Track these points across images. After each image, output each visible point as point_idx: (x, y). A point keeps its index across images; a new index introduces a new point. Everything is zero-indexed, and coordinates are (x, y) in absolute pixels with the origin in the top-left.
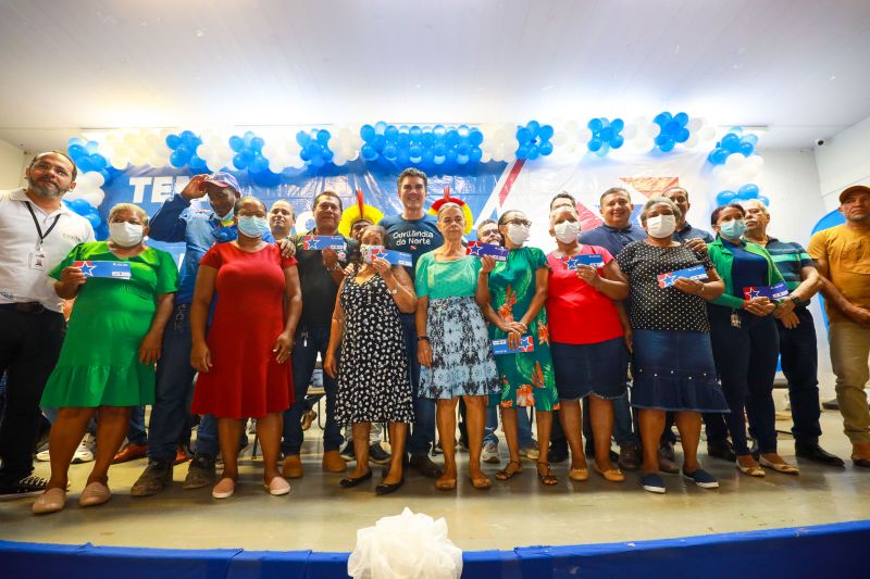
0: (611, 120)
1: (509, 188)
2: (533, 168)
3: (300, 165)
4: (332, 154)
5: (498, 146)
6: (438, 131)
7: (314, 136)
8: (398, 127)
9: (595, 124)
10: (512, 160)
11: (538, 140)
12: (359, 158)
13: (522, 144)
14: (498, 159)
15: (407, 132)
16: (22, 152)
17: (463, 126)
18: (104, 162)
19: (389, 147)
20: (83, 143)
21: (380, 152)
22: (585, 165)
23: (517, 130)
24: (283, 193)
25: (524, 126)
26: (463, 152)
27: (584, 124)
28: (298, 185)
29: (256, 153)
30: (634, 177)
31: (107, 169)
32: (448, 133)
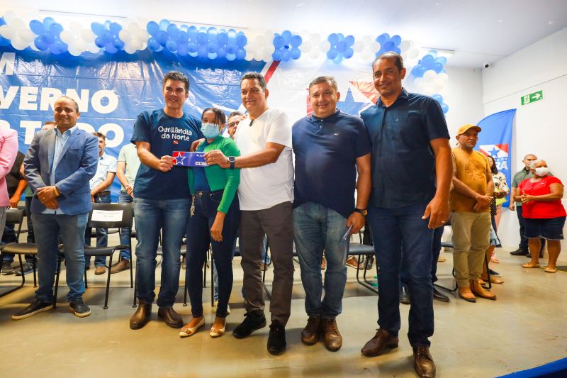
0: (346, 35)
2: (285, 68)
4: (123, 44)
5: (258, 50)
6: (211, 32)
7: (107, 27)
8: (178, 26)
9: (333, 38)
10: (269, 61)
11: (290, 47)
12: (147, 49)
13: (277, 48)
14: (258, 59)
15: (185, 30)
17: (231, 30)
19: (171, 43)
21: (164, 45)
23: (274, 37)
24: (79, 73)
25: (280, 33)
26: (230, 51)
27: (325, 38)
28: (94, 67)
29: (56, 37)
32: (219, 35)
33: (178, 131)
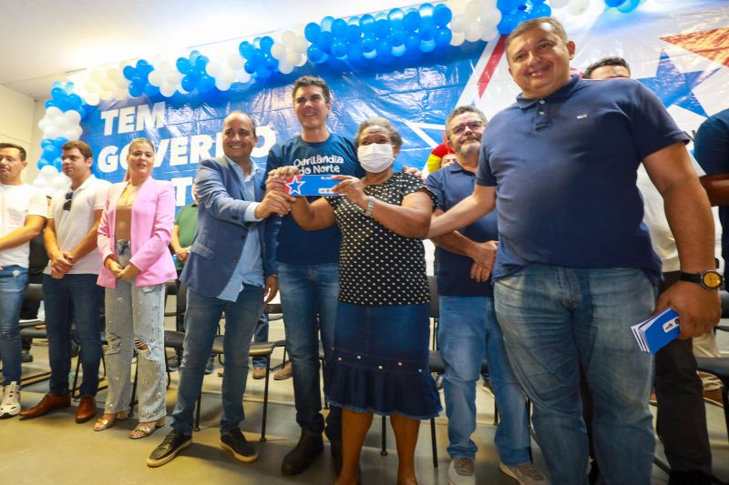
1: (491, 74)
3: (245, 78)
4: (276, 62)
6: (393, 17)
7: (258, 45)
8: (346, 20)
10: (492, 37)
11: (529, 7)
12: (307, 63)
13: (505, 13)
14: (473, 38)
15: (357, 23)
16: (33, 100)
17: (425, 5)
18: (78, 100)
19: (337, 44)
20: (63, 85)
21: (328, 51)
22: (604, 27)
26: (426, 36)
28: (246, 101)
29: (203, 73)
30: (685, 32)
31: (83, 107)
32: (405, 17)
33: (321, 160)
